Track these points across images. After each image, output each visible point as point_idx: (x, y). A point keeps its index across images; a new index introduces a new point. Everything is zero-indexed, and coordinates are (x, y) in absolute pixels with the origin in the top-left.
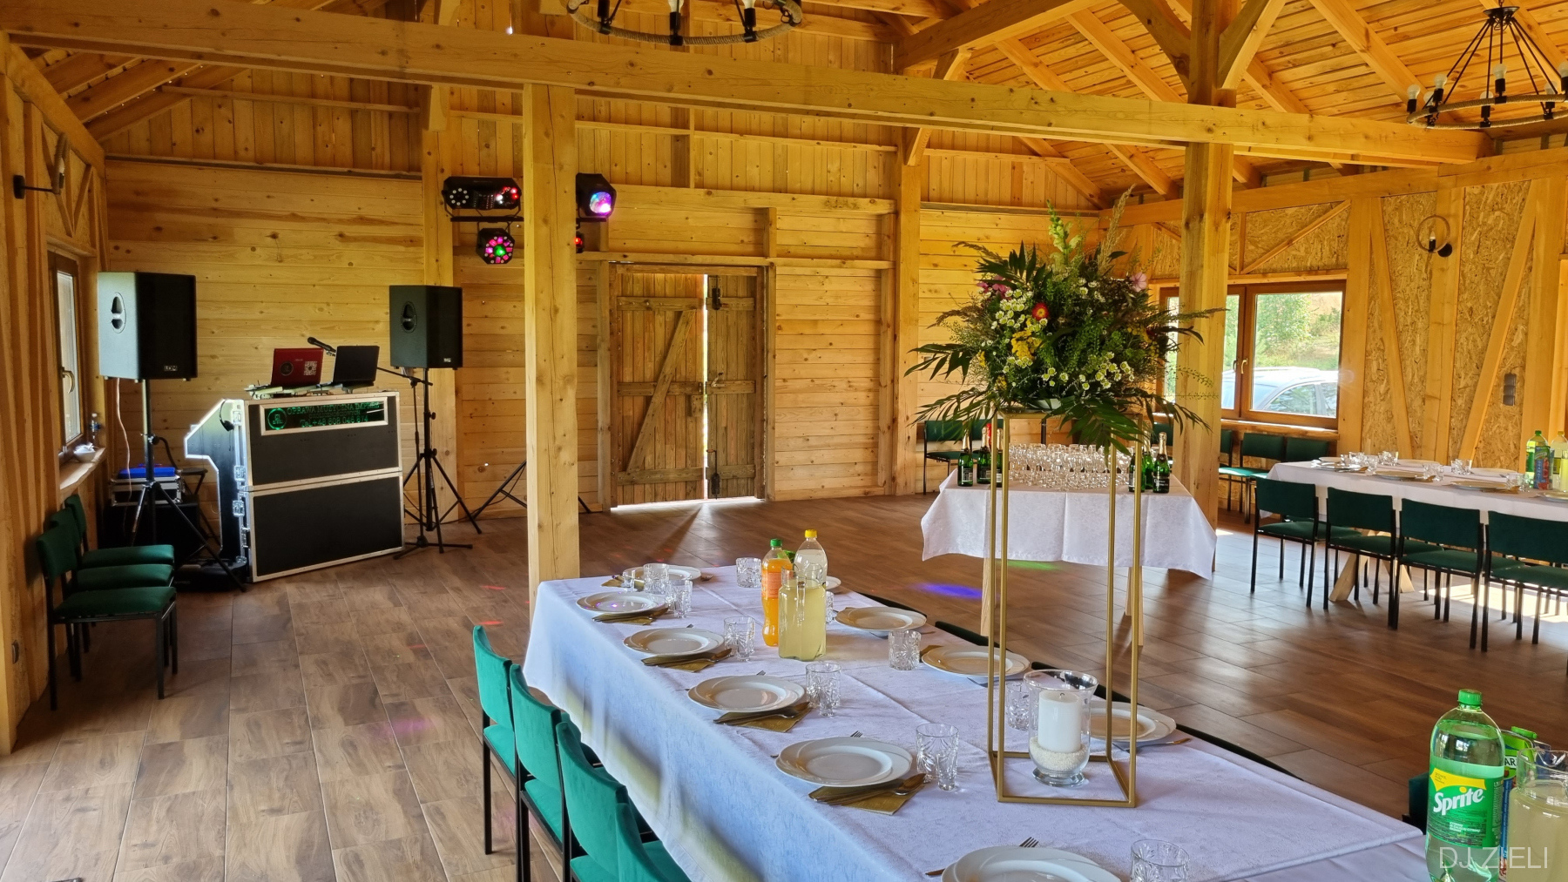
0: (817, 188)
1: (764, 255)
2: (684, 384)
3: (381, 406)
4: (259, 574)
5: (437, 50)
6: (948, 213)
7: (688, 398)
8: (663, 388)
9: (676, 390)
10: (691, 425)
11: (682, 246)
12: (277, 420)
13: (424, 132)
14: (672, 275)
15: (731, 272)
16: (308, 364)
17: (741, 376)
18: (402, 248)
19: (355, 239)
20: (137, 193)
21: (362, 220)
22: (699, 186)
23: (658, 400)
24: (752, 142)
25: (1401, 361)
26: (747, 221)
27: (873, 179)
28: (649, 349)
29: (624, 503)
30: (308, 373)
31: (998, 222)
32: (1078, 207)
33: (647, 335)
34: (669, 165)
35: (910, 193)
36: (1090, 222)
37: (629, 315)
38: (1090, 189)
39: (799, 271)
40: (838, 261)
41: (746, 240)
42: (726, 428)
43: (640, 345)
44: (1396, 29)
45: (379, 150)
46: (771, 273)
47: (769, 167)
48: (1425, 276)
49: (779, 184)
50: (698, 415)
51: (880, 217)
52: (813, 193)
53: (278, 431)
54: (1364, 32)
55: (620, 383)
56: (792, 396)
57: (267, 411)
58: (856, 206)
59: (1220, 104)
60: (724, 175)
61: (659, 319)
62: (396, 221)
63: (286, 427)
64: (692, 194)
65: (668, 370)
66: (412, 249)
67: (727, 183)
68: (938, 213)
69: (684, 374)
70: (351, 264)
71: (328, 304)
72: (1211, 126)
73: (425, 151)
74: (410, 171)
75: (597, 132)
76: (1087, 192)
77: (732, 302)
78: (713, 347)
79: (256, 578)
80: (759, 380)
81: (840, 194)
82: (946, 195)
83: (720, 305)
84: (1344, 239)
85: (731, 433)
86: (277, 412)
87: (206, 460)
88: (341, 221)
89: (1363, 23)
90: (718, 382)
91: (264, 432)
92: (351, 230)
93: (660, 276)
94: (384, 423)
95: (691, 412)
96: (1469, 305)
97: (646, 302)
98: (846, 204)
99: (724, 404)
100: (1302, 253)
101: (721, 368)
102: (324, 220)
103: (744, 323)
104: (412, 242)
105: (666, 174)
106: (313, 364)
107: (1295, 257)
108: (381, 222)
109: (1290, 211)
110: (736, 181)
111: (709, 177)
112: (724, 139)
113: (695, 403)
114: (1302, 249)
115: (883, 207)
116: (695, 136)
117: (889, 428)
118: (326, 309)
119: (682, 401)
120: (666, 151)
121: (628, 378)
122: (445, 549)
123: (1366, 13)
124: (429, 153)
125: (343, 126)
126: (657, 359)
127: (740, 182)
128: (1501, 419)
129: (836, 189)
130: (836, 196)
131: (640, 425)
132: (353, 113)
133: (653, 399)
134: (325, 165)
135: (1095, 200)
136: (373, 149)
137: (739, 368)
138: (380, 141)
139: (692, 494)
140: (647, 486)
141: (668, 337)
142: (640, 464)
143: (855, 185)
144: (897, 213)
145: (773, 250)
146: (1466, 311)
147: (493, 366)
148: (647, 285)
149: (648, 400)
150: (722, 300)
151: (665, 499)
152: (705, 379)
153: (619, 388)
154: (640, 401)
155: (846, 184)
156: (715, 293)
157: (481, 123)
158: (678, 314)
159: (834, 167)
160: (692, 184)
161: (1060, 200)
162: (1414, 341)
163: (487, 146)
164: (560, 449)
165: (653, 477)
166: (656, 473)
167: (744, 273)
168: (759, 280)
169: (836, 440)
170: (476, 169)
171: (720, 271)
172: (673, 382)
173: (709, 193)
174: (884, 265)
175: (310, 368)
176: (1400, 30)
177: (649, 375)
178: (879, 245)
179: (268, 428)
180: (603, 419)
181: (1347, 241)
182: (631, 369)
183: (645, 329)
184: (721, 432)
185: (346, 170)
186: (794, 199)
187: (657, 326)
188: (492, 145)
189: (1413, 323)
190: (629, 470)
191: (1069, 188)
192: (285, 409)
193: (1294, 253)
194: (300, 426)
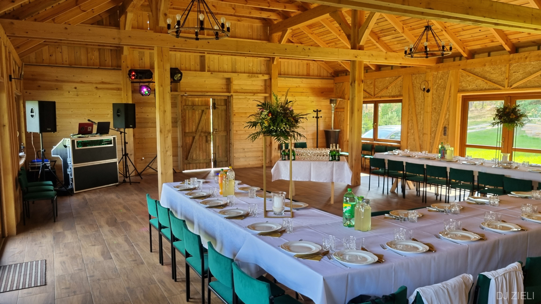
0: (246, 71)
1: (230, 92)
2: (205, 132)
3: (111, 141)
4: (76, 191)
5: (129, 38)
6: (287, 79)
7: (206, 137)
8: (198, 134)
9: (203, 134)
10: (207, 145)
11: (203, 90)
12: (80, 144)
13: (122, 55)
14: (201, 99)
15: (219, 98)
16: (89, 128)
17: (223, 130)
18: (115, 91)
19: (101, 89)
20: (32, 75)
21: (103, 83)
22: (209, 71)
23: (197, 137)
24: (225, 57)
25: (417, 123)
26: (224, 82)
27: (263, 68)
28: (194, 122)
29: (187, 169)
30: (89, 130)
31: (302, 81)
32: (327, 76)
33: (193, 117)
34: (199, 64)
35: (275, 72)
36: (332, 81)
37: (187, 111)
38: (331, 71)
39: (240, 97)
40: (253, 94)
41: (224, 88)
42: (218, 146)
43: (191, 121)
44: (411, 27)
45: (108, 61)
46: (231, 98)
47: (230, 65)
48: (423, 98)
49: (234, 70)
50: (209, 142)
51: (265, 80)
52: (244, 73)
53: (80, 148)
54: (402, 27)
55: (185, 133)
56: (239, 136)
57: (77, 142)
58: (258, 77)
59: (359, 49)
60: (216, 68)
61: (197, 112)
62: (114, 83)
63: (83, 147)
64: (206, 74)
65: (200, 128)
66: (119, 92)
67: (217, 70)
68: (283, 79)
69: (205, 129)
70: (100, 96)
71: (93, 109)
72: (356, 56)
73: (122, 61)
74: (118, 67)
75: (176, 55)
76: (330, 72)
77: (219, 107)
78: (214, 121)
79: (75, 192)
80: (228, 131)
81: (253, 73)
82: (286, 73)
83: (216, 108)
84: (402, 87)
85: (220, 148)
86: (80, 142)
87: (59, 157)
88: (96, 83)
89: (402, 25)
90: (216, 132)
91: (76, 148)
92: (99, 86)
93: (197, 99)
94: (112, 145)
95: (207, 141)
96: (435, 107)
97: (193, 107)
98: (255, 76)
99: (218, 138)
100: (390, 91)
101: (216, 127)
102: (91, 83)
103: (223, 113)
104: (119, 89)
105: (198, 67)
106: (91, 128)
107: (389, 92)
108: (109, 83)
109: (387, 79)
110: (220, 69)
111: (212, 68)
112: (216, 57)
113: (209, 139)
114: (391, 90)
115: (266, 77)
116: (207, 56)
117: (269, 145)
118: (92, 110)
119: (204, 138)
120: (198, 60)
121: (187, 131)
122: (132, 183)
123: (402, 22)
124: (124, 62)
125: (96, 54)
126: (196, 125)
127: (221, 70)
128: (443, 140)
129: (251, 71)
130: (252, 74)
131: (191, 145)
132: (99, 49)
133: (195, 137)
134: (91, 66)
135: (333, 74)
136: (106, 61)
137: (222, 128)
138: (108, 59)
139: (208, 167)
140: (194, 164)
141: (200, 118)
142: (192, 157)
143: (257, 70)
144: (271, 79)
145: (232, 91)
146: (434, 109)
147: (145, 127)
148: (193, 102)
149: (194, 138)
150: (216, 106)
151: (200, 168)
152: (212, 131)
153: (184, 134)
154: (191, 138)
155: (255, 70)
156: (214, 104)
157: (139, 52)
158: (203, 111)
159: (251, 65)
160: (206, 71)
161: (322, 74)
162: (420, 117)
164: (167, 151)
165: (196, 161)
166: (197, 160)
167: (223, 98)
168: (228, 100)
169: (253, 149)
170: (138, 66)
171: (216, 98)
172: (202, 132)
173: (212, 73)
174: (267, 95)
175: (90, 129)
176: (412, 27)
177: (194, 130)
178: (266, 89)
179: (77, 147)
180: (180, 143)
181: (402, 88)
182: (188, 128)
183: (192, 116)
184: (217, 147)
185: (97, 67)
186: (238, 75)
187: (196, 115)
188: (143, 59)
189: (420, 112)
190: (188, 159)
191: (325, 70)
192: (82, 141)
193: (388, 91)
194: (87, 146)
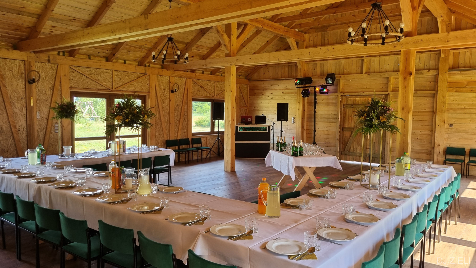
1: (387, 91)
3: (266, 128)
12: (241, 129)
13: (298, 68)
14: (361, 98)
16: (249, 119)
19: (285, 93)
21: (286, 89)
22: (368, 73)
24: (387, 58)
29: (342, 160)
34: (360, 68)
37: (348, 109)
41: (383, 87)
47: (392, 64)
49: (395, 69)
53: (242, 131)
55: (343, 128)
57: (239, 127)
58: (421, 73)
60: (376, 69)
63: (243, 131)
64: (364, 76)
67: (378, 71)
70: (284, 99)
75: (341, 62)
85: (377, 144)
86: (242, 128)
88: (283, 90)
91: (238, 131)
92: (284, 91)
93: (357, 99)
94: (267, 132)
97: (352, 106)
102: (280, 89)
104: (296, 93)
105: (359, 71)
106: (250, 119)
108: (290, 89)
110: (380, 70)
111: (371, 70)
112: (377, 58)
120: (359, 64)
121: (346, 126)
125: (287, 69)
126: (355, 121)
127: (382, 70)
131: (349, 139)
132: (289, 66)
139: (364, 160)
140: (351, 156)
142: (349, 149)
143: (425, 66)
144: (437, 74)
145: (389, 90)
148: (353, 101)
149: (352, 133)
151: (356, 161)
154: (349, 133)
157: (314, 64)
160: (364, 73)
163: (314, 69)
165: (352, 154)
166: (353, 153)
167: (382, 97)
171: (373, 97)
173: (369, 75)
175: (249, 120)
177: (353, 126)
178: (435, 85)
179: (239, 130)
182: (348, 124)
185: (285, 78)
188: (316, 69)
190: (345, 151)
192: (243, 127)
194: (246, 131)
